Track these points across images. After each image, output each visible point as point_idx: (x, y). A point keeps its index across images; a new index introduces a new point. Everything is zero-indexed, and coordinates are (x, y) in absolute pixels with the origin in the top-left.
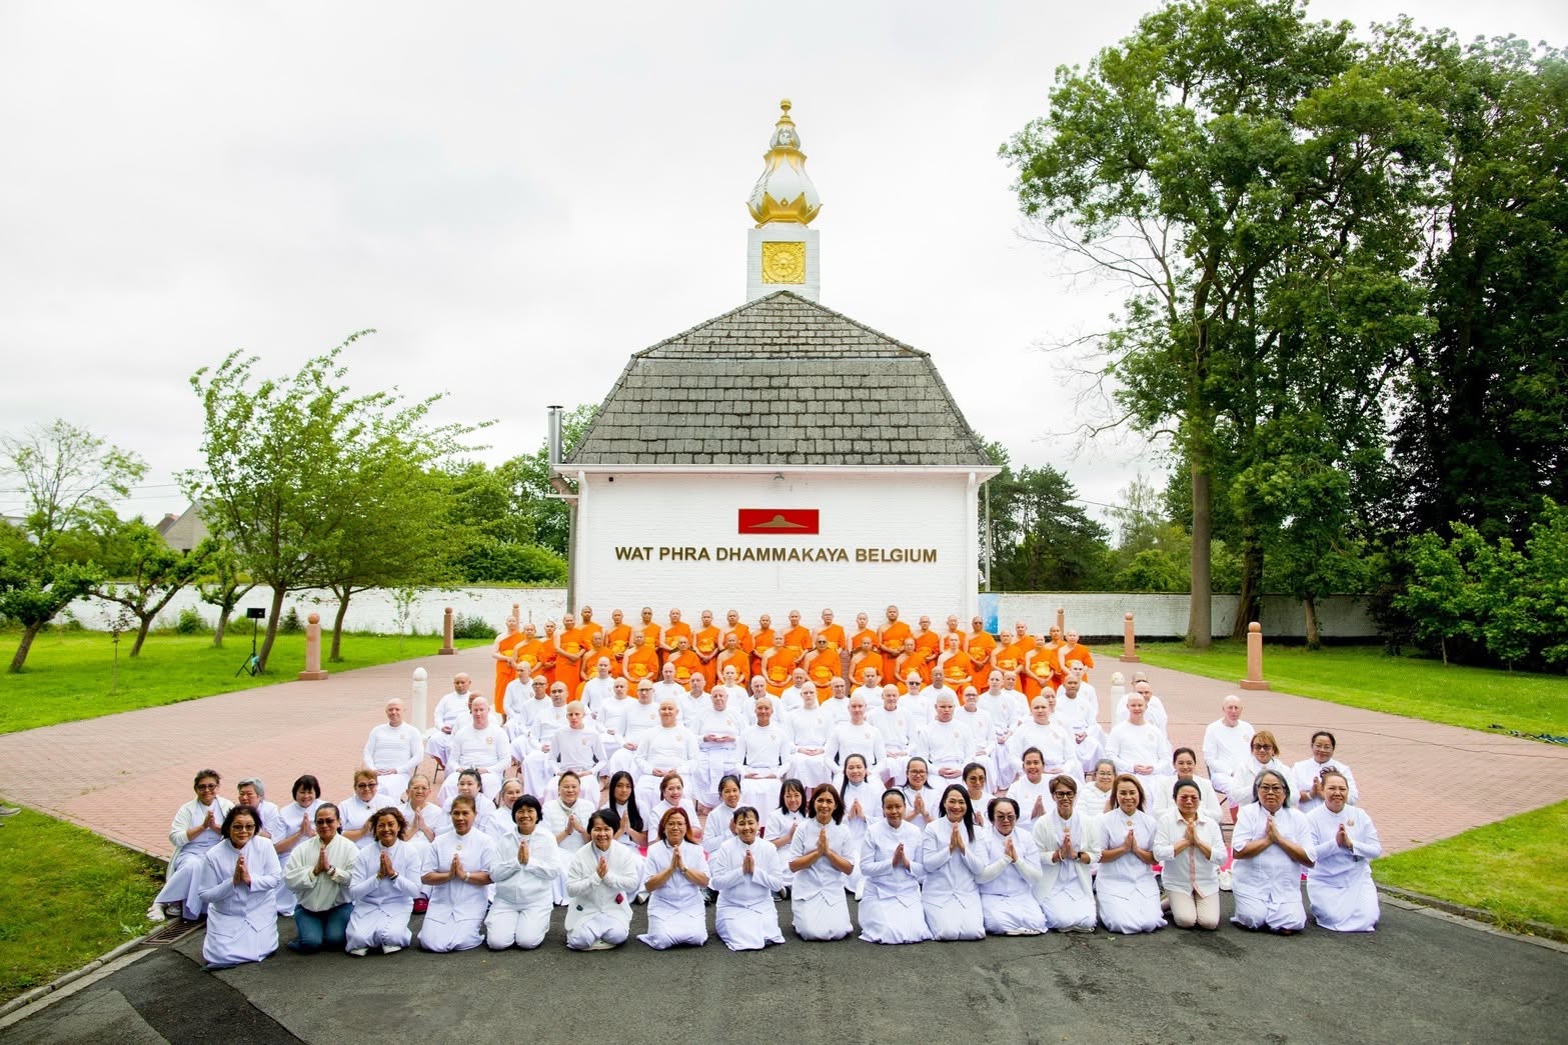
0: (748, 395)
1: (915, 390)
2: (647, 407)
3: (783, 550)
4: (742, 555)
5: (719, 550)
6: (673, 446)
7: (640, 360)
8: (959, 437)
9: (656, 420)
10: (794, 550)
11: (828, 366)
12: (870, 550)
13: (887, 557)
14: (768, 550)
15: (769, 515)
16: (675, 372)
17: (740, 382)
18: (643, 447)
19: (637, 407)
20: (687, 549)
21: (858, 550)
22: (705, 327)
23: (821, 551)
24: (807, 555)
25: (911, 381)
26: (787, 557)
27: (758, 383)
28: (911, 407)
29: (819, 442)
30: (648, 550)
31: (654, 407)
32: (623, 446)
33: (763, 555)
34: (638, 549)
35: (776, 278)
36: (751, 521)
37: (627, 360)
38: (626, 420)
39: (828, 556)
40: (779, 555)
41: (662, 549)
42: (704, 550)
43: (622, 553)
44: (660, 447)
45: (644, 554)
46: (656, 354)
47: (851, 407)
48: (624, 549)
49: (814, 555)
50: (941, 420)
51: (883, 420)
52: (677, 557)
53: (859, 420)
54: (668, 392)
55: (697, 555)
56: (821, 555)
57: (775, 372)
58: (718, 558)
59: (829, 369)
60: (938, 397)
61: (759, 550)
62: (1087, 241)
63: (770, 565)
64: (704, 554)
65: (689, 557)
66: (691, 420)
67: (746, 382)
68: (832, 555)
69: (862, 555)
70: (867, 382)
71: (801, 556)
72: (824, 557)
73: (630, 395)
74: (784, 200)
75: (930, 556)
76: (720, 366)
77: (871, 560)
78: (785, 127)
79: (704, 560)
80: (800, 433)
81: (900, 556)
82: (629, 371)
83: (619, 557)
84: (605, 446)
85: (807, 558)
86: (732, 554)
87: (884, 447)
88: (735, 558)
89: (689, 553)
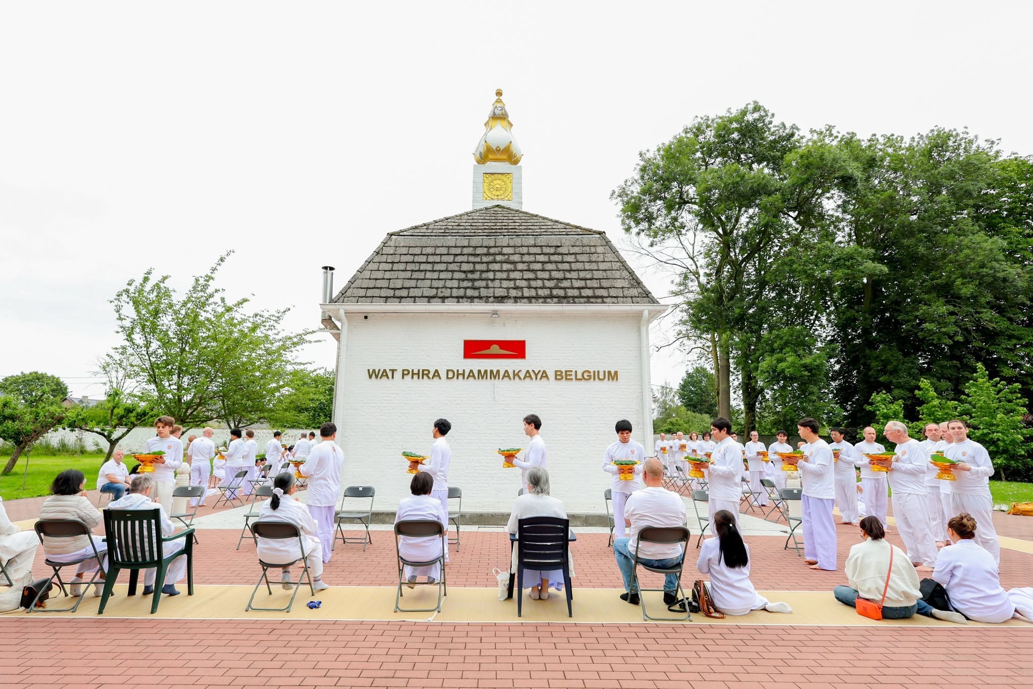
0: (472, 259)
1: (596, 255)
2: (396, 267)
3: (498, 372)
4: (466, 375)
5: (448, 371)
6: (413, 292)
7: (393, 237)
8: (633, 286)
9: (402, 275)
10: (506, 371)
11: (531, 241)
12: (566, 371)
13: (579, 376)
14: (486, 371)
15: (487, 344)
16: (418, 244)
17: (466, 251)
18: (391, 293)
19: (389, 267)
20: (423, 371)
21: (556, 372)
22: (442, 221)
23: (528, 372)
24: (516, 375)
25: (593, 250)
26: (501, 377)
27: (479, 251)
28: (594, 266)
29: (525, 290)
30: (393, 371)
31: (402, 267)
32: (376, 292)
33: (482, 375)
34: (385, 371)
35: (492, 197)
36: (473, 349)
37: (384, 236)
38: (379, 275)
39: (533, 376)
40: (494, 375)
41: (403, 370)
42: (436, 371)
43: (372, 374)
44: (404, 293)
45: (390, 374)
46: (405, 233)
47: (549, 266)
48: (374, 371)
49: (522, 375)
50: (617, 274)
51: (574, 275)
52: (415, 377)
53: (555, 274)
54: (412, 257)
55: (431, 375)
56: (528, 375)
57: (492, 244)
58: (448, 378)
59: (532, 242)
60: (613, 260)
61: (479, 371)
62: (652, 245)
63: (487, 383)
64: (437, 374)
65: (425, 377)
66: (429, 275)
67: (470, 250)
68: (536, 375)
69: (560, 376)
70: (560, 250)
71: (511, 375)
72: (530, 376)
73: (384, 258)
74: (498, 147)
75: (613, 376)
76: (451, 241)
77: (566, 379)
78: (498, 105)
79: (436, 379)
80: (511, 284)
81: (588, 376)
82: (384, 244)
83: (370, 377)
84: (362, 292)
85: (516, 377)
86: (458, 375)
87: (576, 293)
88: (461, 377)
89: (424, 374)
